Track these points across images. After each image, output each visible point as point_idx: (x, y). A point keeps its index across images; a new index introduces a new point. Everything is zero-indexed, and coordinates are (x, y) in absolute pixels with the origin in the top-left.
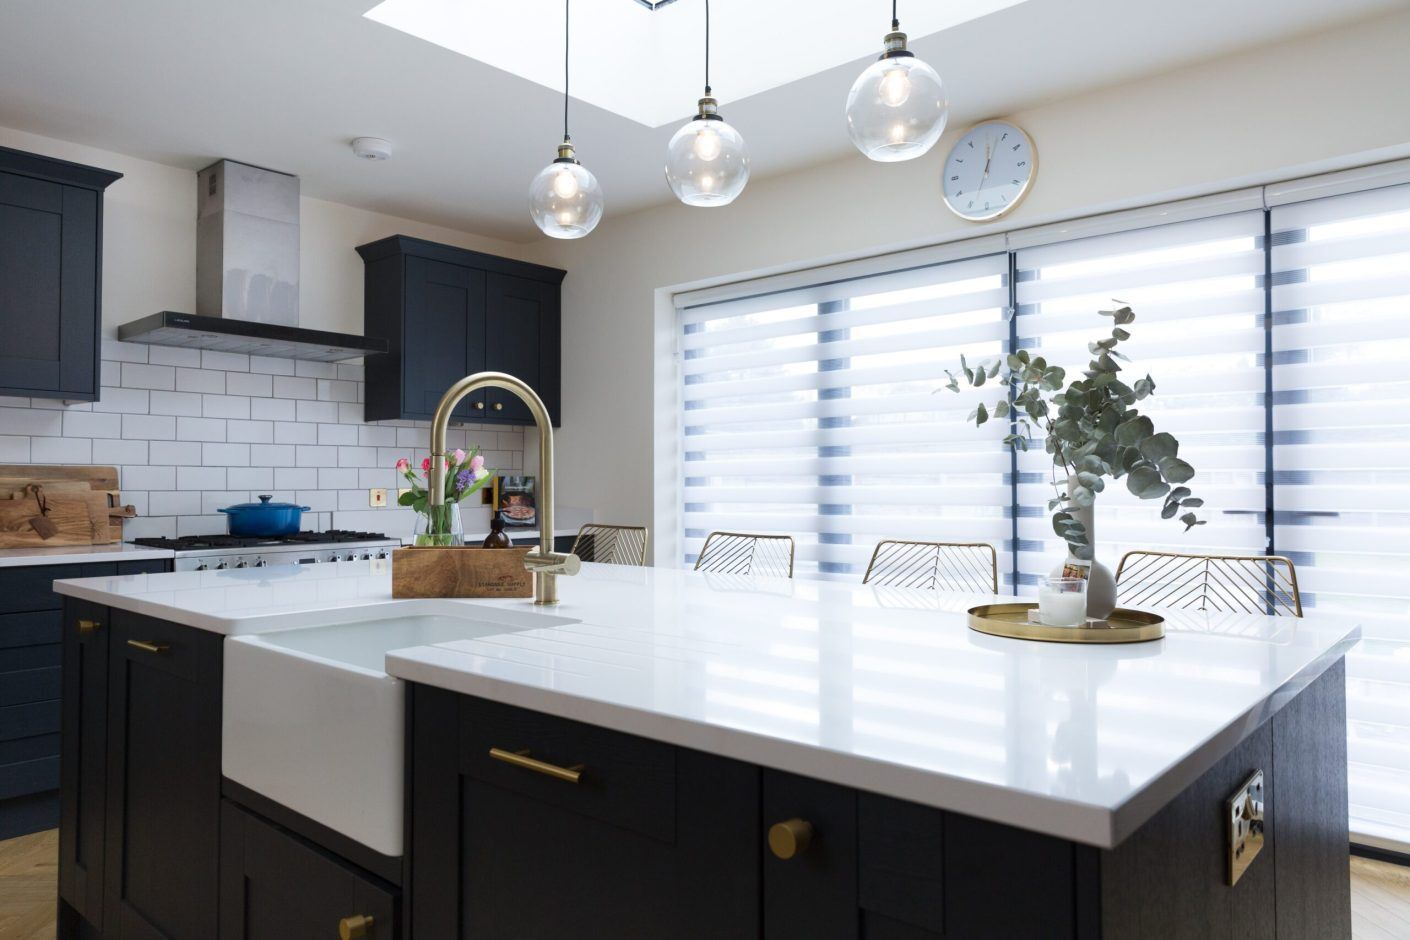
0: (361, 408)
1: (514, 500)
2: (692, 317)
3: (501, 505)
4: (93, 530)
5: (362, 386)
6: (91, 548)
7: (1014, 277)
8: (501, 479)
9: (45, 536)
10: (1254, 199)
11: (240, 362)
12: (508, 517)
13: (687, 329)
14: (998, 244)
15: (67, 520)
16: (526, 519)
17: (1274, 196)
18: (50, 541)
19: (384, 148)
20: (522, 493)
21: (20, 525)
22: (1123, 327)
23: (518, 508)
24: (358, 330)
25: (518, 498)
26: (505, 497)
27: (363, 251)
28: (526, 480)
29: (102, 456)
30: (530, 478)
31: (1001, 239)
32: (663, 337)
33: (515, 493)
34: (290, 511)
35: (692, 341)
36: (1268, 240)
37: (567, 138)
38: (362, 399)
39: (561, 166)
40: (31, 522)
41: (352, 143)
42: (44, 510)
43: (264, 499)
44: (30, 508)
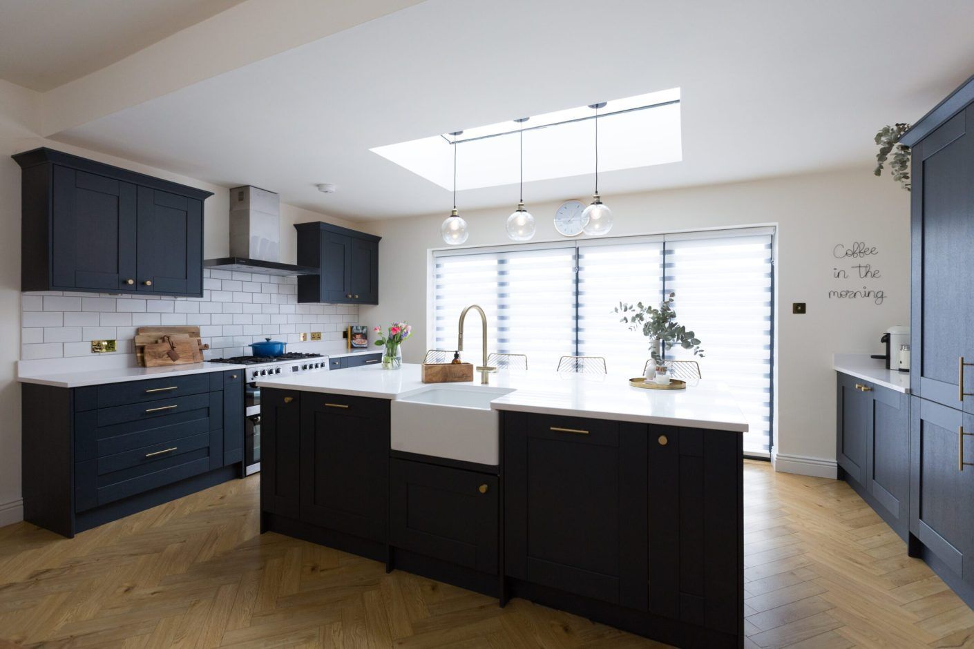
0: (296, 297)
2: (440, 261)
4: (194, 356)
5: (296, 287)
6: (194, 365)
7: (578, 257)
8: (352, 328)
9: (174, 360)
10: (661, 239)
11: (247, 277)
13: (438, 266)
14: (573, 244)
15: (184, 352)
17: (667, 238)
18: (177, 362)
19: (333, 189)
20: (362, 333)
21: (163, 356)
22: (672, 298)
24: (295, 263)
27: (297, 226)
29: (192, 322)
31: (574, 243)
32: (430, 269)
34: (280, 345)
35: (440, 271)
36: (664, 252)
37: (455, 207)
38: (296, 293)
39: (452, 218)
40: (168, 354)
41: (318, 186)
42: (173, 348)
43: (268, 340)
44: (166, 347)
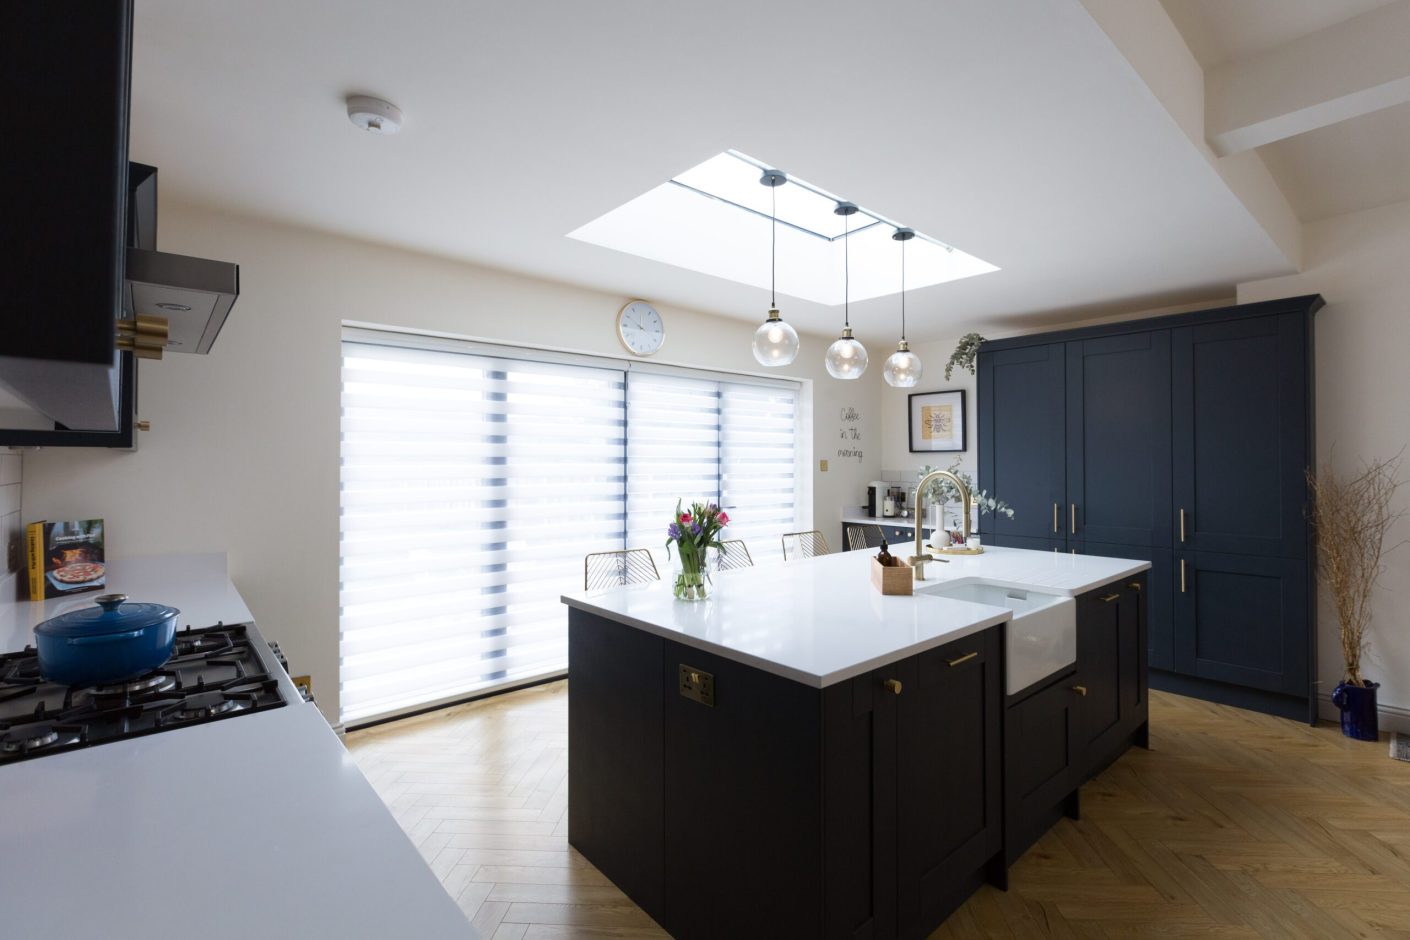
1: (70, 555)
3: (49, 566)
12: (62, 581)
16: (91, 580)
20: (84, 545)
23: (78, 566)
25: (78, 551)
26: (55, 556)
28: (89, 525)
30: (96, 521)
33: (72, 546)
